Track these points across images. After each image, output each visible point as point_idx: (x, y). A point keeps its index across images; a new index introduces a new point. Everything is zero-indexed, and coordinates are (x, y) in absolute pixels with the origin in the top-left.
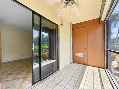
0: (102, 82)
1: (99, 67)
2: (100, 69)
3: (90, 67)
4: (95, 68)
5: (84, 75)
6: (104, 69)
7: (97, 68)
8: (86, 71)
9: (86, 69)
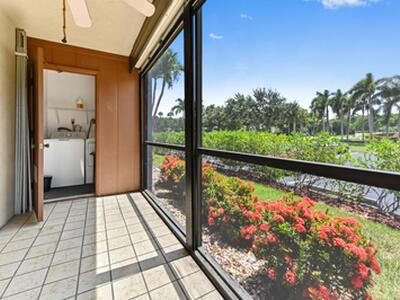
0: (144, 223)
1: (128, 192)
2: (132, 195)
3: (105, 198)
4: (118, 196)
5: (98, 227)
6: (139, 194)
7: (125, 195)
8: (99, 214)
9: (98, 209)
